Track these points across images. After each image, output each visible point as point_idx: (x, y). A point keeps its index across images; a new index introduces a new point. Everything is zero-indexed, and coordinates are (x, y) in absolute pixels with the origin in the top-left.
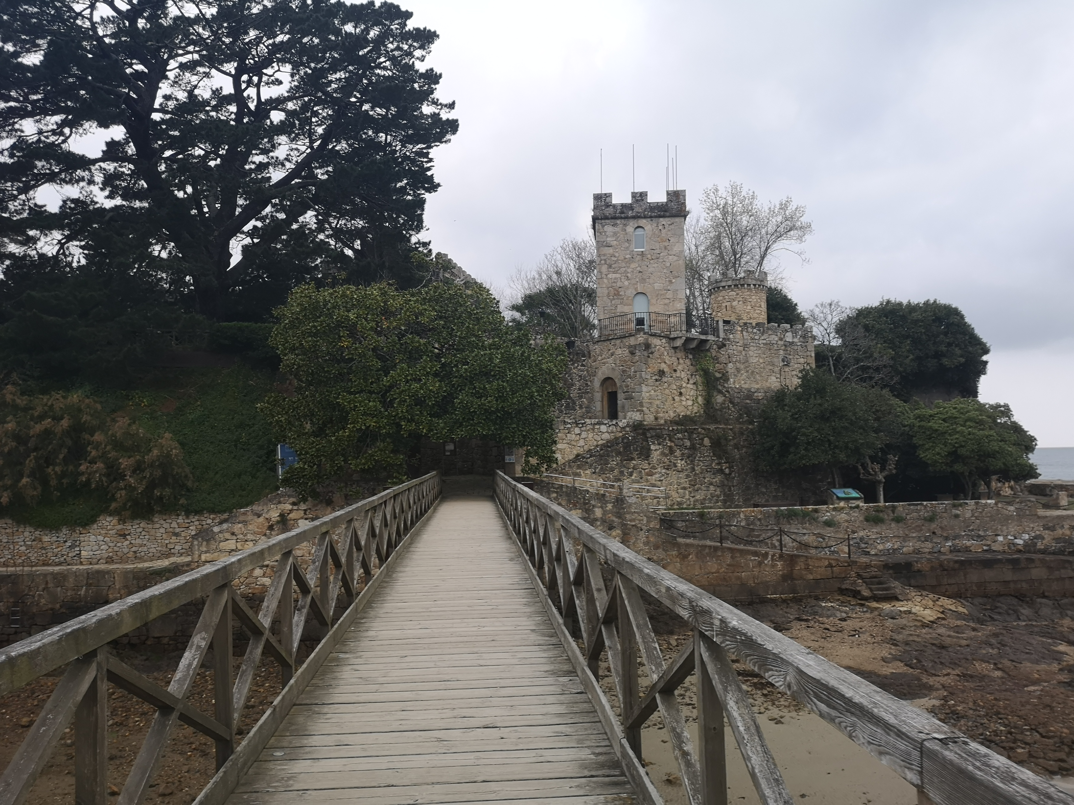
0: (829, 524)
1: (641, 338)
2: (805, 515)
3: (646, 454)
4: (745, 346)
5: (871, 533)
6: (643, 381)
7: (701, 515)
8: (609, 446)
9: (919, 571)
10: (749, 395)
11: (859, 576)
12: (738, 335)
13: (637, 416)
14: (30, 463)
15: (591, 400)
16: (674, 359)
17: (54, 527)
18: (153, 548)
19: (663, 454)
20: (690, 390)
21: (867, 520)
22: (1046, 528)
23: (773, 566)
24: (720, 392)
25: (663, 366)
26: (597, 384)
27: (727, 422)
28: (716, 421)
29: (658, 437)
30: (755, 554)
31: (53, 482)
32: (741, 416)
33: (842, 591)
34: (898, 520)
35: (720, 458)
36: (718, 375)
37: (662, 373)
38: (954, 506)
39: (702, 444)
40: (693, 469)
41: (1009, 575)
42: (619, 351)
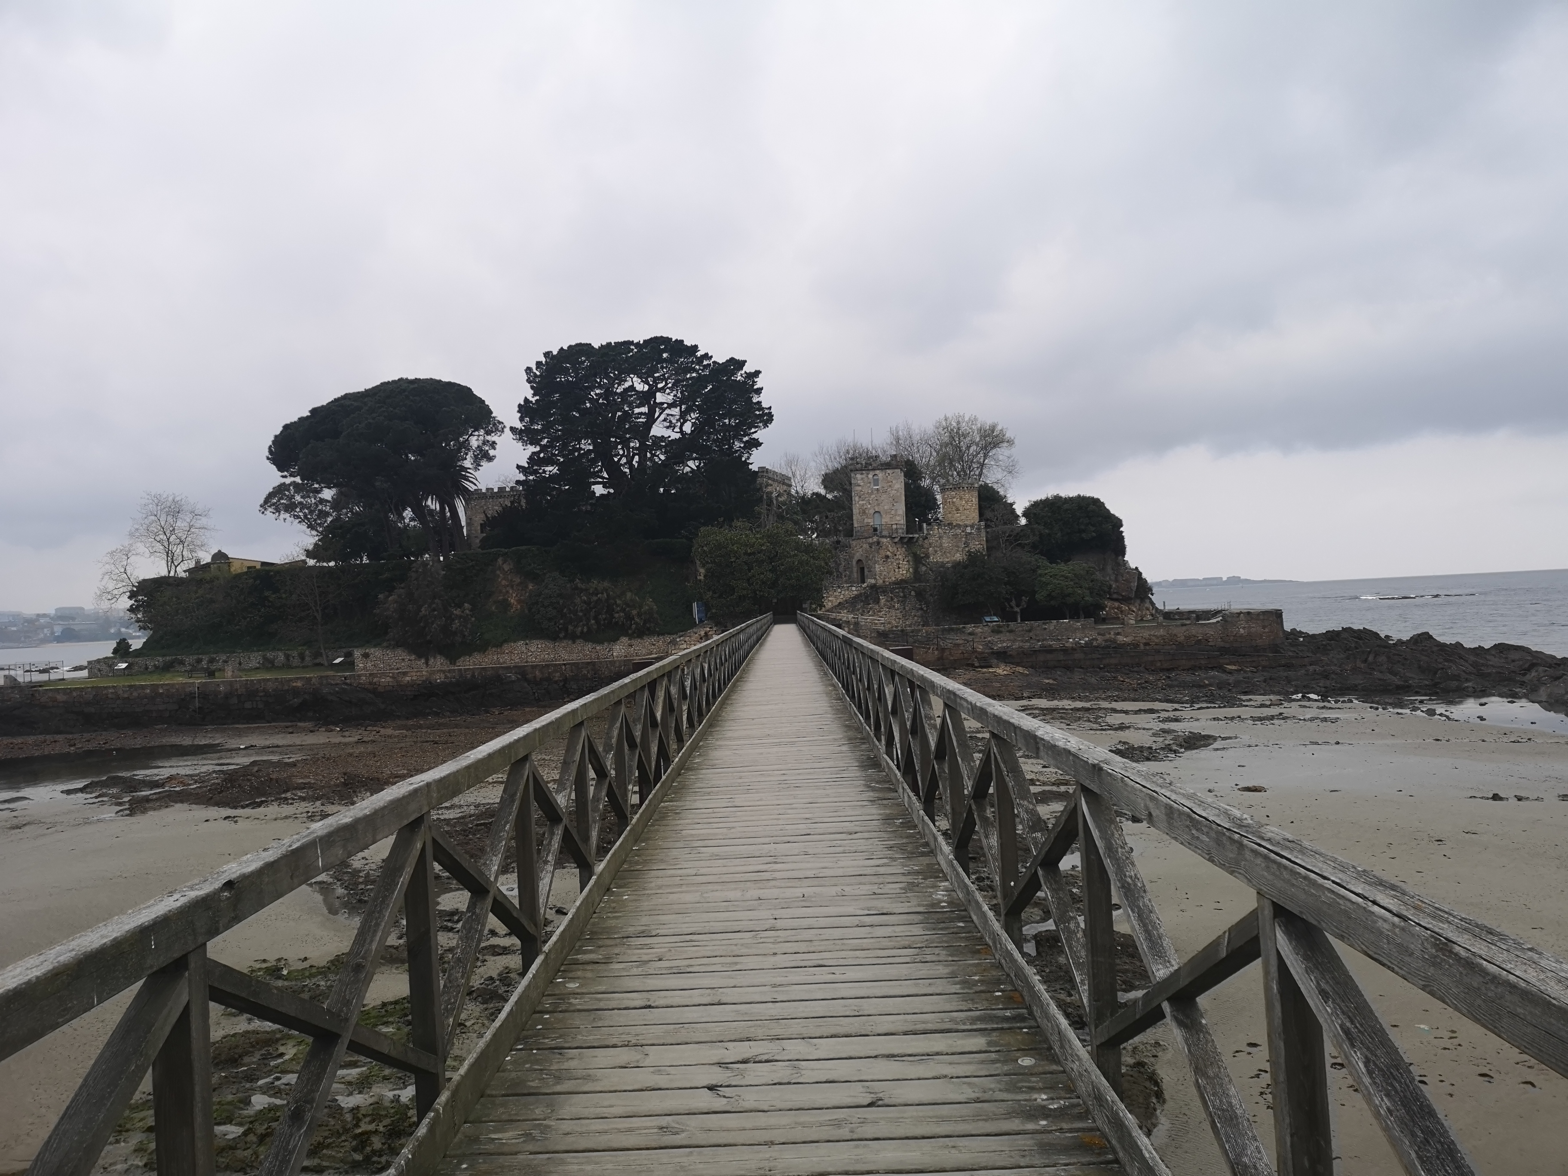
0: (970, 634)
1: (875, 539)
2: (958, 629)
3: (877, 601)
4: (940, 537)
5: (995, 638)
6: (876, 562)
7: (902, 631)
8: (856, 597)
9: (1011, 655)
10: (943, 565)
11: (976, 657)
12: (936, 531)
13: (873, 581)
14: (592, 614)
15: (851, 572)
16: (895, 548)
17: (600, 642)
18: (644, 651)
19: (887, 601)
20: (905, 565)
21: (993, 631)
22: (1099, 634)
23: (933, 653)
24: (924, 565)
25: (888, 553)
26: (854, 563)
27: (928, 581)
28: (921, 582)
29: (884, 592)
30: (924, 648)
31: (602, 622)
32: (936, 578)
33: (968, 665)
34: (1011, 631)
35: (920, 601)
36: (922, 555)
37: (887, 557)
38: (1044, 624)
39: (910, 595)
40: (904, 608)
41: (1061, 657)
42: (865, 546)
